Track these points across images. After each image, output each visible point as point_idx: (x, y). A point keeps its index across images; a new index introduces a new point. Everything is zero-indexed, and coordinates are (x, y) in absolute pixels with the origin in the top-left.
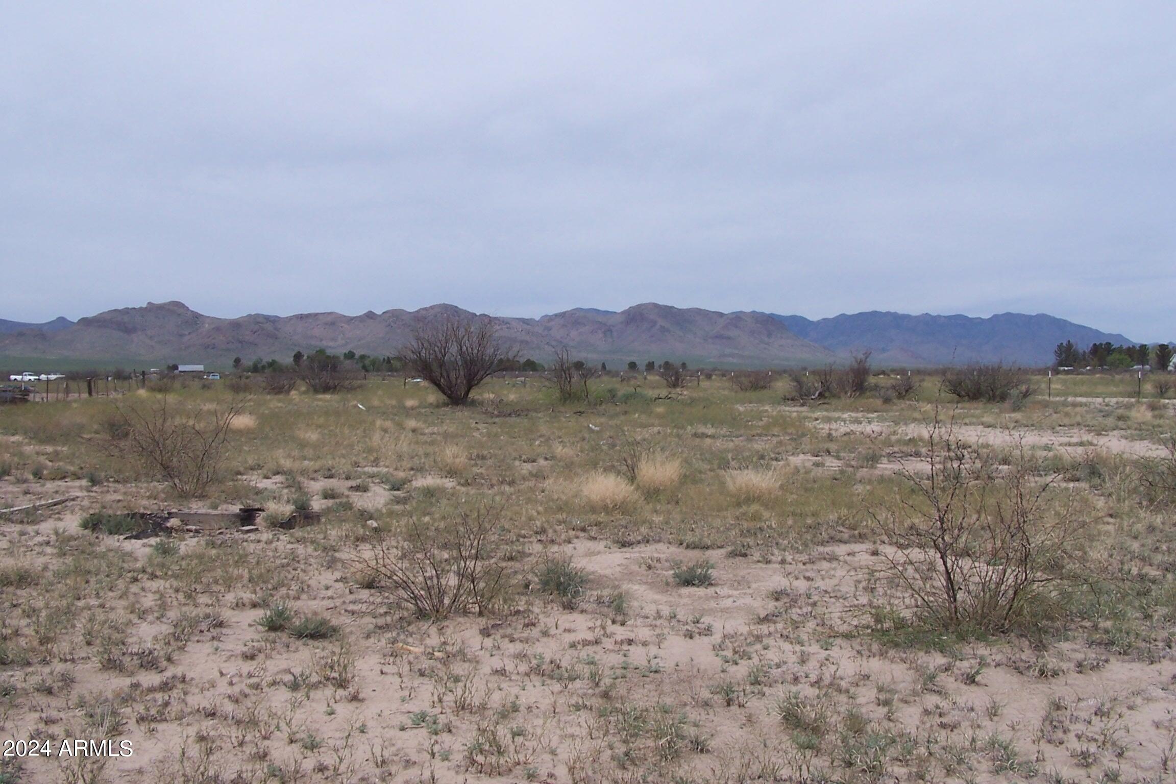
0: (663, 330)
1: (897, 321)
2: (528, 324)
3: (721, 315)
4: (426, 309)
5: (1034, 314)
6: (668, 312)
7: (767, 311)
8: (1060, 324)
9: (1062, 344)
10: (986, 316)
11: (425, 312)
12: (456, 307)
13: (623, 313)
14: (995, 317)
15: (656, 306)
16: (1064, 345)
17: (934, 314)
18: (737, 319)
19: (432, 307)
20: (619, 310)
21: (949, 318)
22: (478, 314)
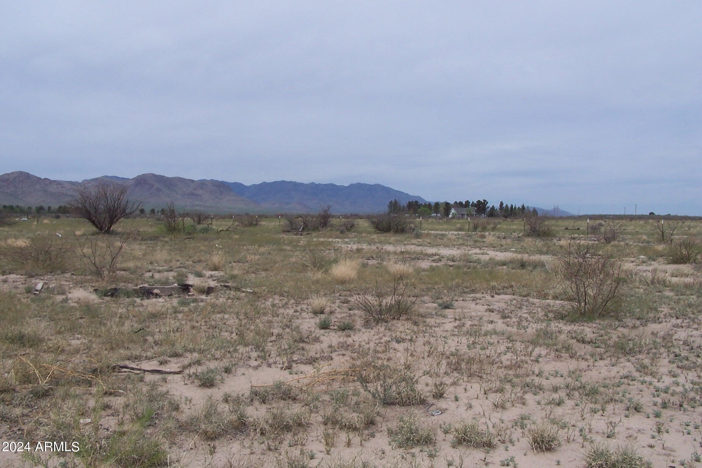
0: (159, 190)
1: (295, 186)
2: (74, 185)
3: (193, 181)
4: (8, 174)
5: (373, 184)
6: (161, 179)
7: (220, 179)
8: (387, 190)
9: (392, 201)
10: (346, 185)
11: (7, 176)
12: (28, 173)
13: (133, 179)
14: (352, 185)
15: (154, 175)
16: (393, 202)
17: (317, 183)
18: (202, 184)
19: (13, 173)
20: (131, 177)
21: (326, 185)
22: (42, 178)
